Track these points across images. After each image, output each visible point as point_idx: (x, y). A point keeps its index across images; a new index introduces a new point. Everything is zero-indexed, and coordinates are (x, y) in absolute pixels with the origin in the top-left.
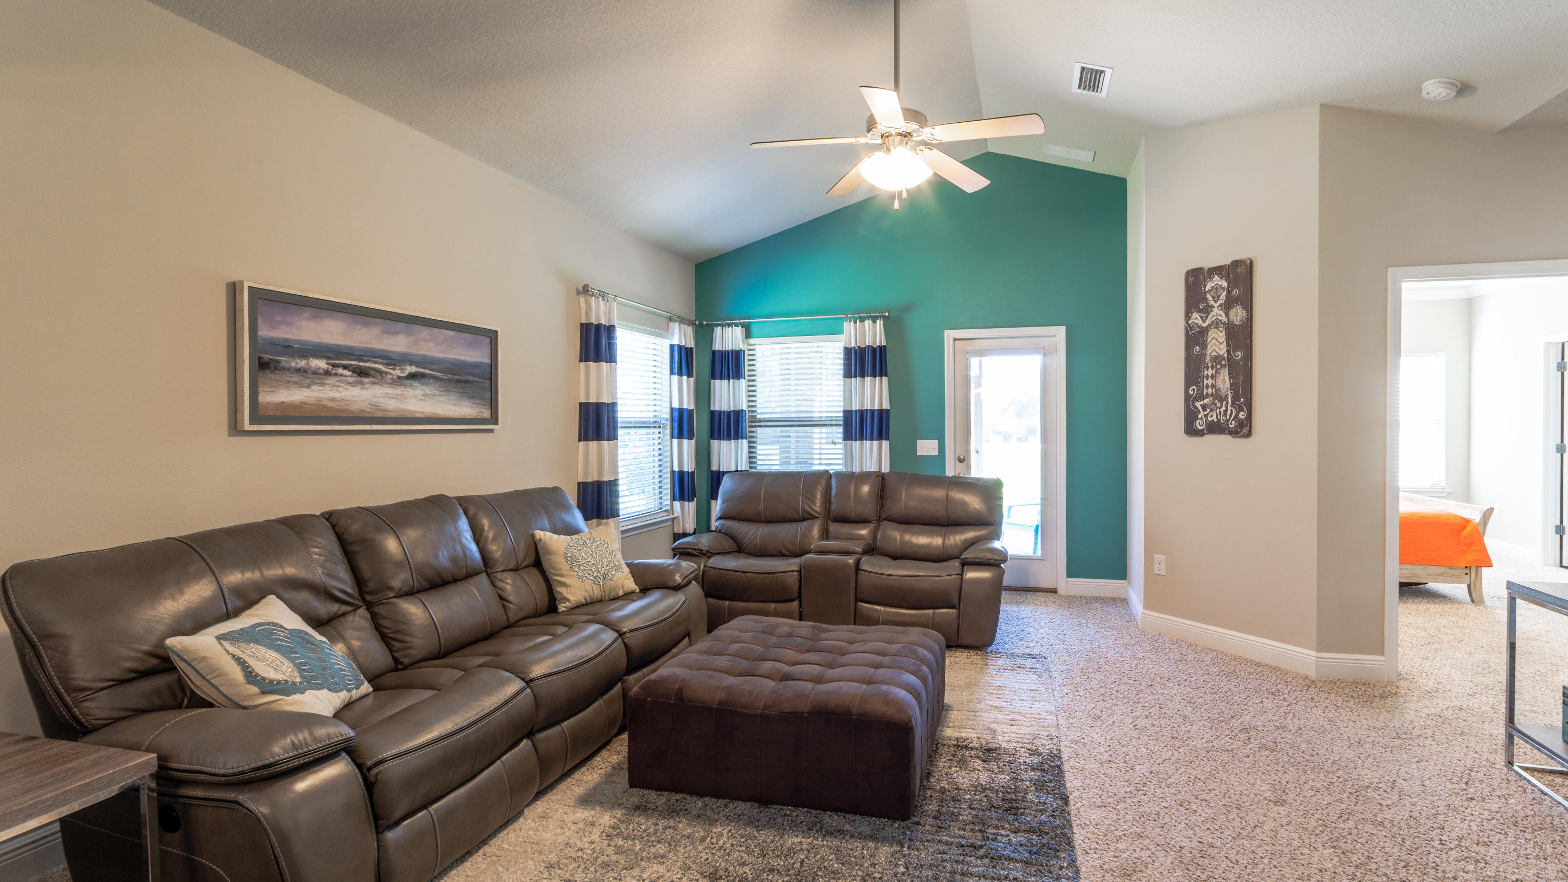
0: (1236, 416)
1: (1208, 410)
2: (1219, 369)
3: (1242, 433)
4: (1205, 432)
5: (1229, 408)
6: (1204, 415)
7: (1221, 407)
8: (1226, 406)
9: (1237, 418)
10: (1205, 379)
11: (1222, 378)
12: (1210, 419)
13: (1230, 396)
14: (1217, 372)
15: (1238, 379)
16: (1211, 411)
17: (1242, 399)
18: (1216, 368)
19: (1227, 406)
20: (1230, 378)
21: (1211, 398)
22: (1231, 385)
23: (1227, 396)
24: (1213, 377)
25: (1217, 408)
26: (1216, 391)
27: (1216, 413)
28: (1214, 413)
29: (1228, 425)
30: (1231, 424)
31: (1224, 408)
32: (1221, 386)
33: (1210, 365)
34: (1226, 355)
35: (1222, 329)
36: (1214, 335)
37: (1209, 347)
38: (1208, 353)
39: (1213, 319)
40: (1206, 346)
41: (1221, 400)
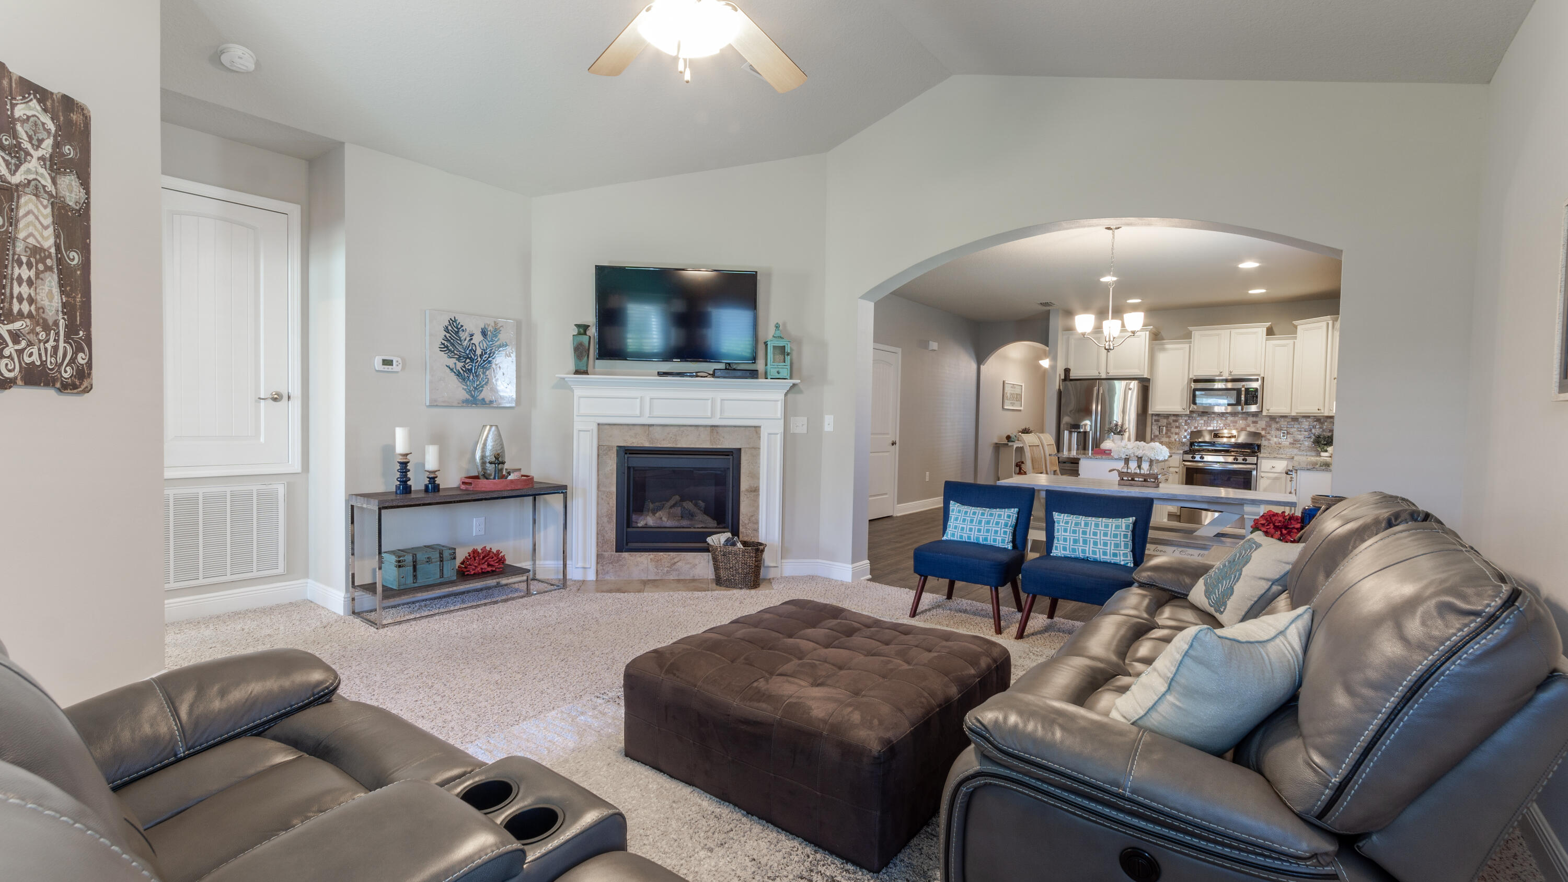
0: (73, 360)
1: (23, 344)
2: (42, 272)
3: (83, 387)
4: (19, 382)
5: (62, 344)
6: (16, 351)
7: (47, 341)
8: (55, 340)
9: (74, 363)
10: (15, 284)
11: (47, 289)
12: (28, 360)
13: (62, 323)
14: (37, 275)
15: (75, 298)
16: (28, 345)
17: (81, 333)
18: (37, 268)
19: (57, 341)
20: (62, 292)
21: (28, 320)
22: (64, 305)
23: (56, 323)
24: (30, 283)
25: (40, 341)
26: (37, 309)
27: (39, 350)
28: (35, 350)
29: (60, 373)
30: (66, 372)
31: (51, 343)
32: (46, 303)
33: (24, 259)
34: (53, 250)
35: (45, 202)
36: (31, 206)
37: (21, 225)
38: (21, 235)
39: (31, 177)
40: (17, 221)
41: (47, 328)
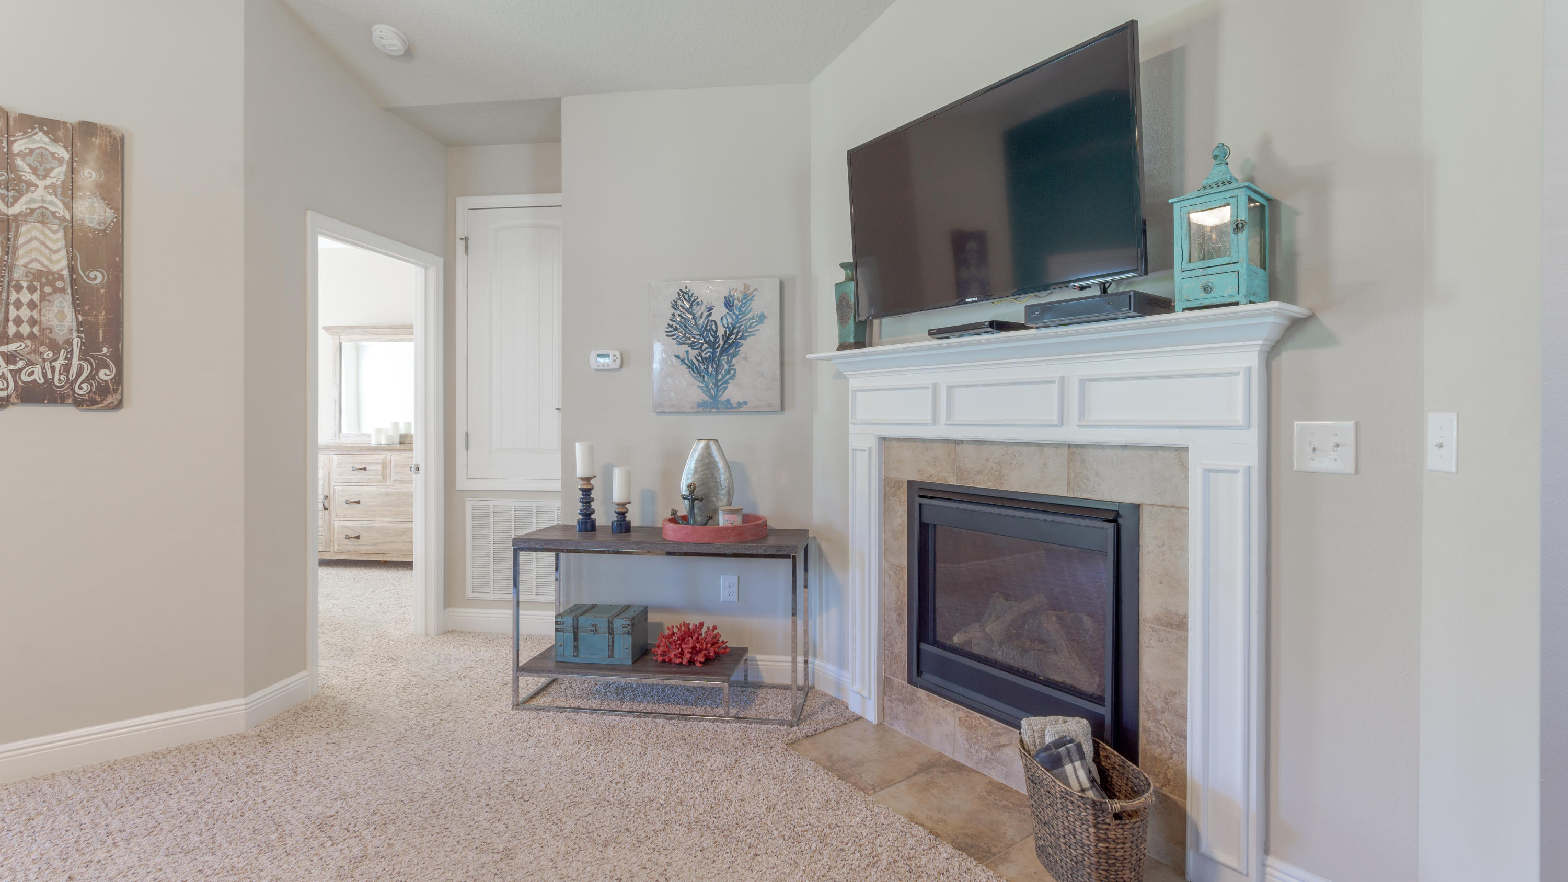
0: (91, 377)
1: (21, 364)
2: (50, 294)
3: (106, 403)
4: (13, 399)
5: (75, 362)
6: (11, 371)
7: (56, 360)
8: (66, 358)
9: (94, 379)
10: (12, 308)
11: (56, 310)
12: (25, 378)
13: (76, 342)
14: (43, 298)
15: (96, 316)
16: (27, 365)
17: (105, 350)
18: (41, 291)
19: (69, 359)
20: (77, 312)
21: (29, 342)
22: (80, 324)
23: (69, 342)
24: (32, 305)
25: (44, 360)
26: (42, 330)
27: (43, 368)
28: (38, 370)
29: (73, 390)
30: (80, 388)
31: (61, 361)
32: (55, 323)
33: (25, 284)
34: (66, 273)
35: (55, 227)
36: (34, 233)
37: (21, 252)
38: (21, 262)
39: (34, 206)
40: (16, 249)
41: (54, 347)
